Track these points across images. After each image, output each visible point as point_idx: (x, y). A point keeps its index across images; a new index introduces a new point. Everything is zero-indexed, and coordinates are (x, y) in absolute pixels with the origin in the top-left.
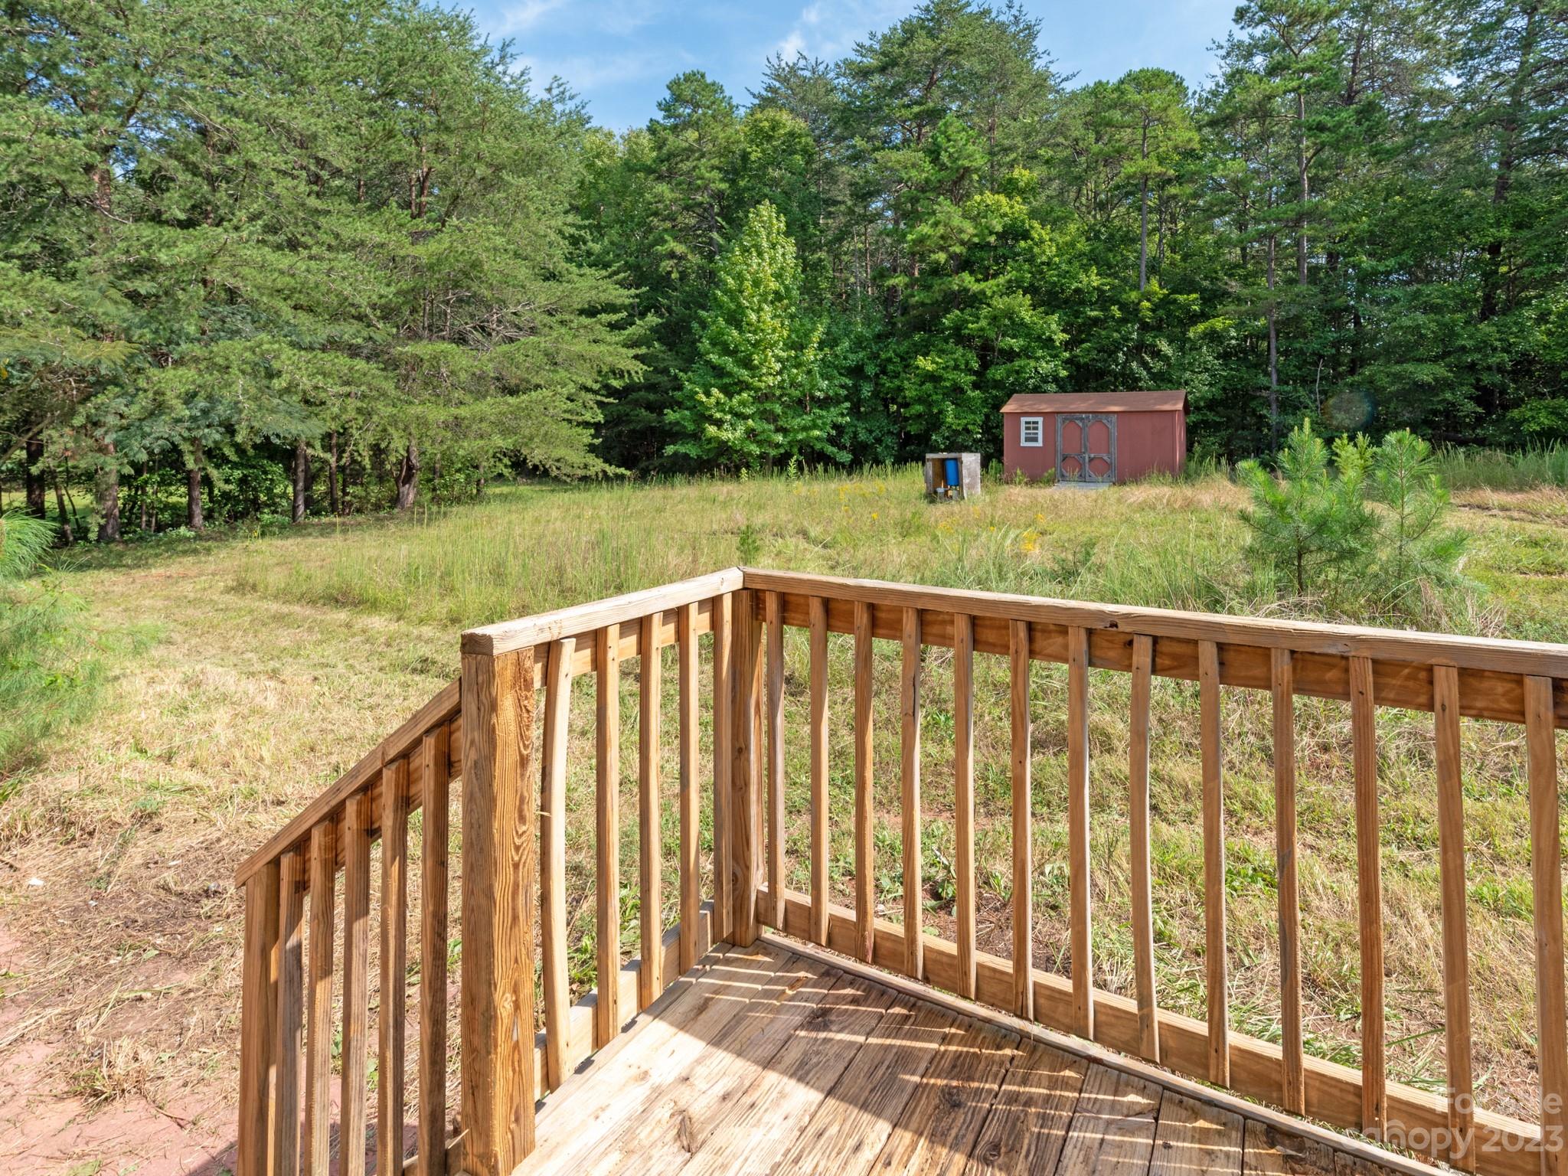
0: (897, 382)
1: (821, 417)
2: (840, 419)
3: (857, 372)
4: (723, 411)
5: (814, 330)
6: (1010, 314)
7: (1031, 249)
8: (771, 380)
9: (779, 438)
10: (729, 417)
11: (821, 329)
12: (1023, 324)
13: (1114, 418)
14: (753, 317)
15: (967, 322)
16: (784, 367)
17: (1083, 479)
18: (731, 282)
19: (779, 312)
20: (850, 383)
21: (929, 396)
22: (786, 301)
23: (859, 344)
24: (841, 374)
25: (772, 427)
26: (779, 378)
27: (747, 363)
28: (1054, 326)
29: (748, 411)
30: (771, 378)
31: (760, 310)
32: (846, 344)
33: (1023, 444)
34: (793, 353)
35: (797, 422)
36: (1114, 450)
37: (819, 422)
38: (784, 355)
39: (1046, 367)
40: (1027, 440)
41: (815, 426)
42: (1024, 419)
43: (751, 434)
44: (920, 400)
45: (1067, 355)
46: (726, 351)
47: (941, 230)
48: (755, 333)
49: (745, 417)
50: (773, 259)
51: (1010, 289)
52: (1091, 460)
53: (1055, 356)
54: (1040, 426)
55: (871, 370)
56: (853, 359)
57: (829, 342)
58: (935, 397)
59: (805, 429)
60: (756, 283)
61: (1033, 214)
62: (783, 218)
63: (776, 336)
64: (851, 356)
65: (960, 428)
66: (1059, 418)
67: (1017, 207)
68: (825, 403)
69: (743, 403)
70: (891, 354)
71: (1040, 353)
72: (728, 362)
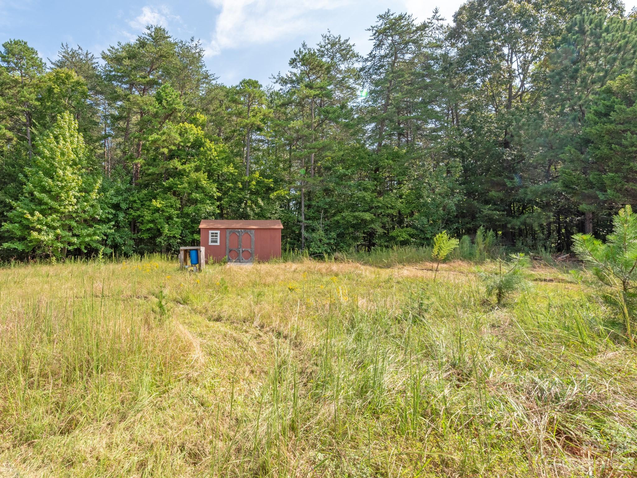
0: (139, 213)
1: (99, 229)
2: (109, 231)
3: (117, 207)
4: (41, 224)
5: (96, 182)
6: (197, 182)
7: (205, 152)
8: (70, 208)
9: (75, 240)
10: (45, 228)
11: (100, 182)
12: (202, 188)
13: (253, 231)
14: (61, 172)
15: (177, 184)
16: (78, 202)
17: (239, 261)
18: (47, 153)
19: (76, 171)
20: (114, 212)
21: (157, 220)
22: (80, 166)
23: (118, 192)
24: (109, 208)
25: (70, 234)
26: (76, 207)
27: (56, 198)
28: (215, 190)
29: (56, 224)
30: (71, 207)
31: (65, 169)
32: (112, 192)
33: (210, 244)
34: (83, 194)
35: (84, 232)
36: (253, 247)
37: (98, 232)
38: (79, 195)
39: (210, 208)
40: (212, 242)
41: (95, 234)
42: (210, 232)
43: (57, 237)
44: (152, 221)
45: (218, 203)
46: (44, 190)
47: (164, 138)
48: (61, 181)
49: (55, 228)
50: (72, 143)
51: (197, 169)
52: (243, 251)
53: (213, 204)
54: (219, 235)
55: (124, 206)
56: (115, 200)
57: (103, 190)
58: (160, 220)
59: (88, 235)
60: (63, 154)
61: (206, 136)
62: (77, 122)
63: (74, 184)
64: (114, 198)
65: (172, 235)
66: (228, 231)
67: (199, 132)
68: (101, 221)
69: (53, 220)
70: (136, 198)
71: (208, 201)
72: (45, 197)
